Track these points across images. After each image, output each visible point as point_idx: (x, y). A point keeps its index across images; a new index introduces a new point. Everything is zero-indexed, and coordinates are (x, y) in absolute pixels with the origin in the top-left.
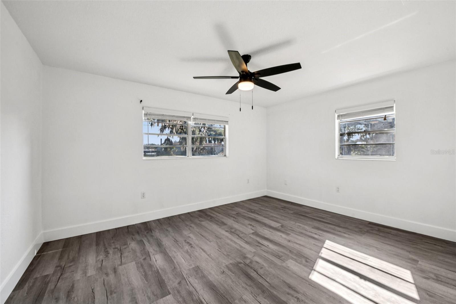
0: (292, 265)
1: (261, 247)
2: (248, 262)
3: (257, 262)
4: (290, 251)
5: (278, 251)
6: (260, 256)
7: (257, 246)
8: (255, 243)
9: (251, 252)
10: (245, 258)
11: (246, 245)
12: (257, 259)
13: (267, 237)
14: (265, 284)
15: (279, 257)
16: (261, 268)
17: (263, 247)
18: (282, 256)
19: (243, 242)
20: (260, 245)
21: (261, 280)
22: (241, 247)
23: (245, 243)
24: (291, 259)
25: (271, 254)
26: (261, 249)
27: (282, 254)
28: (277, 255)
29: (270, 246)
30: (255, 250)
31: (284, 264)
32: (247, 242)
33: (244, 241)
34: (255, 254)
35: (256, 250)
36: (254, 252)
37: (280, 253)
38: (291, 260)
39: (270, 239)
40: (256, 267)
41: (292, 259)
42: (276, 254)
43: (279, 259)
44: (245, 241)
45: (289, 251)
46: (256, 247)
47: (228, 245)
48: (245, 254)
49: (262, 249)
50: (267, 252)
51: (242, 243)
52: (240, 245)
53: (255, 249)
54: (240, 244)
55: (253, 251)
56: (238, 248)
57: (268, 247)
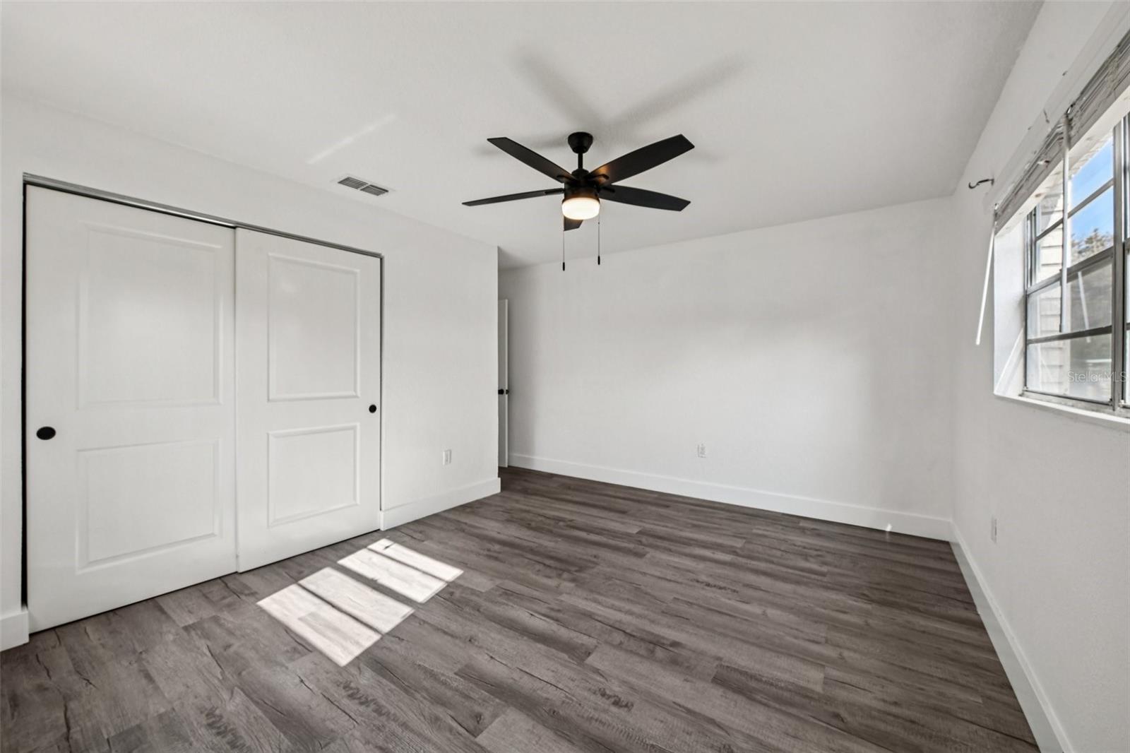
0: (482, 583)
1: (548, 608)
2: (565, 575)
3: (550, 577)
4: (478, 610)
5: (507, 605)
6: (546, 589)
7: (559, 611)
8: (566, 616)
9: (567, 593)
10: (573, 580)
11: (589, 609)
12: (552, 583)
13: (539, 645)
14: (530, 556)
15: (508, 594)
16: (539, 571)
17: (544, 611)
18: (501, 595)
19: (601, 616)
20: (553, 614)
21: (537, 558)
22: (595, 601)
23: (594, 614)
24: (481, 592)
25: (523, 595)
26: (549, 604)
27: (500, 599)
28: (512, 595)
29: (527, 614)
30: (558, 598)
31: (498, 582)
32: (590, 616)
33: (599, 619)
34: (557, 591)
35: (557, 600)
36: (561, 594)
37: (505, 601)
38: (483, 591)
39: (529, 637)
40: (548, 571)
41: (479, 594)
42: (511, 598)
43: (505, 589)
44: (596, 617)
45: (481, 610)
46: (561, 608)
47: (628, 599)
48: (577, 586)
49: (546, 605)
50: (533, 599)
51: (600, 613)
52: (599, 603)
53: (562, 601)
54: (602, 608)
55: (564, 595)
56: (600, 598)
57: (532, 610)
